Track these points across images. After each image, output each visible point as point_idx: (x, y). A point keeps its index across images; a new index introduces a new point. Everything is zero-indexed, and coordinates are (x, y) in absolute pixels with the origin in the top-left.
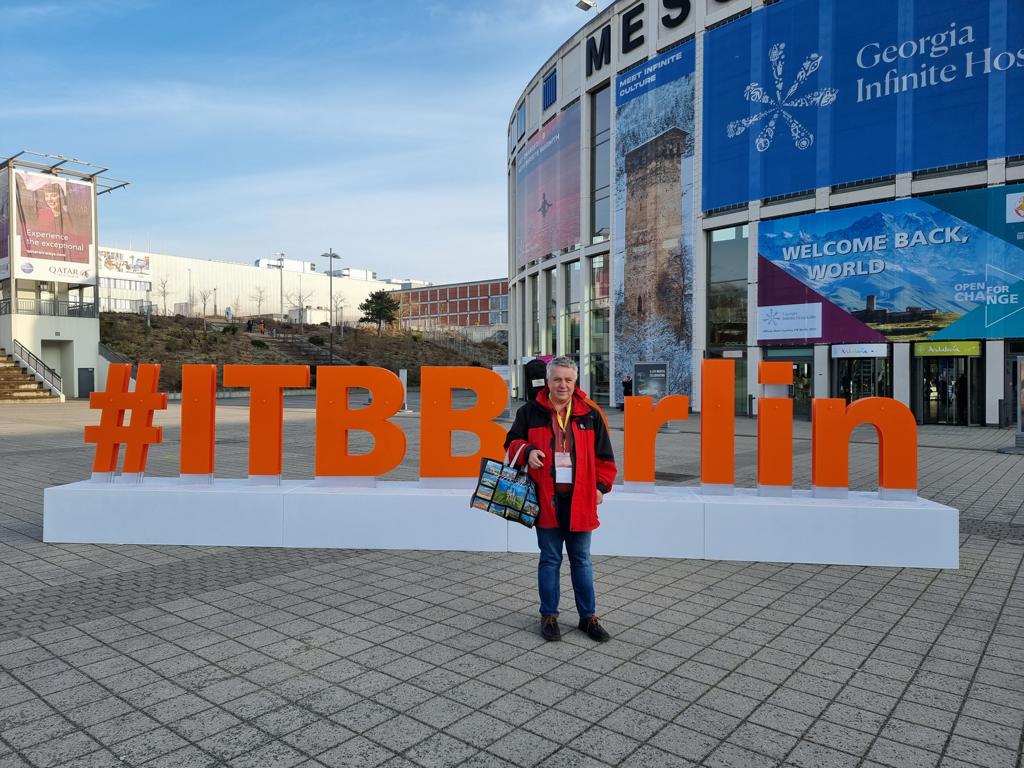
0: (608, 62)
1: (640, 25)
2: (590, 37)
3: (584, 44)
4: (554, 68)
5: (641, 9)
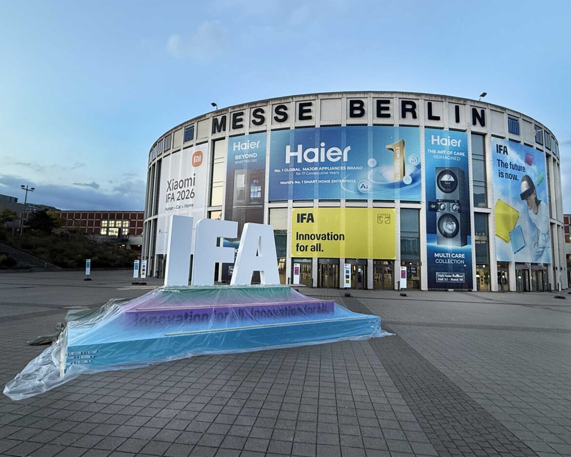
0: (224, 130)
1: (241, 120)
2: (214, 118)
3: (211, 119)
4: (192, 125)
5: (242, 114)
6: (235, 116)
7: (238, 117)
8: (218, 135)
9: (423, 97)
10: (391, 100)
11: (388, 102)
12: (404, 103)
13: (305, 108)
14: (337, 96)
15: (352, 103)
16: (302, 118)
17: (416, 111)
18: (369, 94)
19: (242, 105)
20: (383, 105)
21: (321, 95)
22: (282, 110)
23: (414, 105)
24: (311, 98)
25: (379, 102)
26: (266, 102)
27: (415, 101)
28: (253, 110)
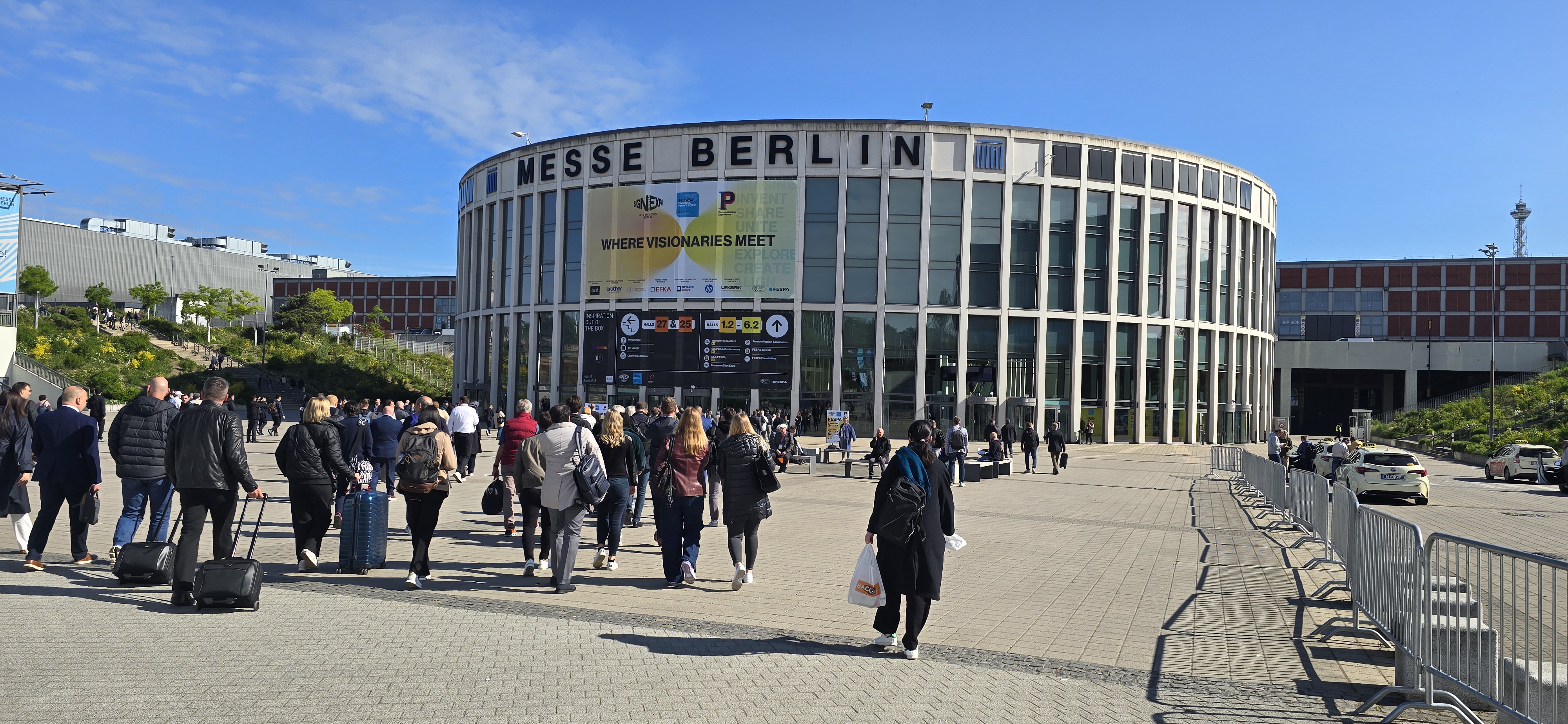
0: (532, 181)
1: (552, 166)
2: (521, 159)
3: (517, 160)
4: (495, 167)
5: (553, 156)
6: (545, 158)
7: (549, 162)
8: (525, 190)
9: (805, 126)
10: (753, 135)
11: (749, 139)
12: (773, 139)
13: (633, 151)
14: (675, 132)
15: (696, 142)
16: (627, 167)
17: (793, 150)
18: (721, 127)
19: (552, 142)
20: (741, 145)
21: (654, 131)
22: (602, 154)
23: (789, 141)
24: (641, 134)
25: (735, 140)
26: (582, 138)
27: (792, 136)
28: (567, 150)
